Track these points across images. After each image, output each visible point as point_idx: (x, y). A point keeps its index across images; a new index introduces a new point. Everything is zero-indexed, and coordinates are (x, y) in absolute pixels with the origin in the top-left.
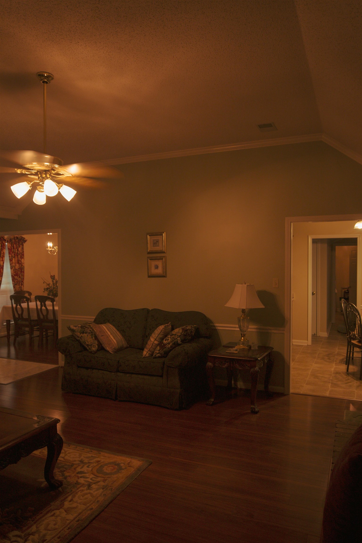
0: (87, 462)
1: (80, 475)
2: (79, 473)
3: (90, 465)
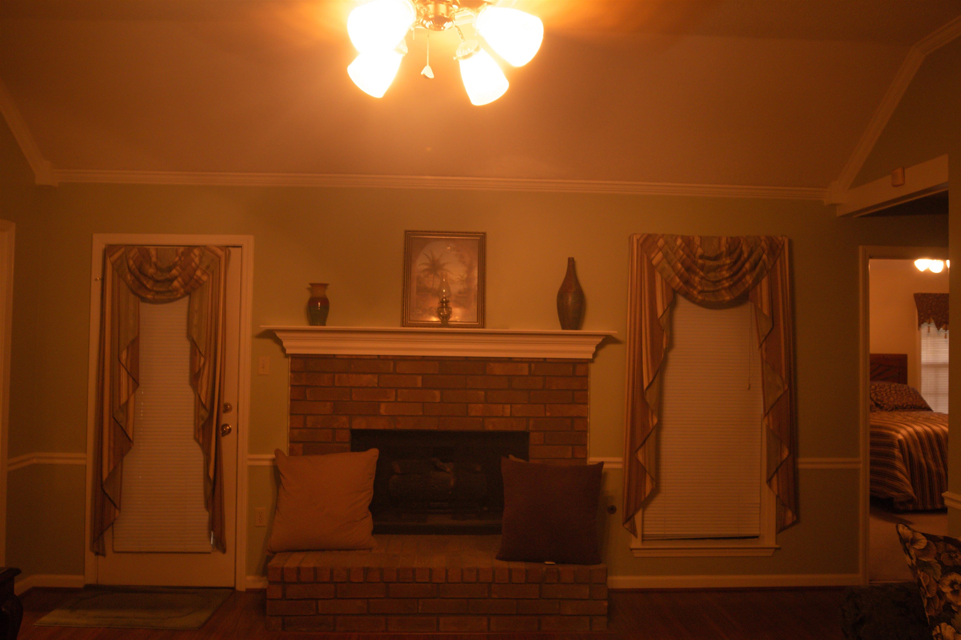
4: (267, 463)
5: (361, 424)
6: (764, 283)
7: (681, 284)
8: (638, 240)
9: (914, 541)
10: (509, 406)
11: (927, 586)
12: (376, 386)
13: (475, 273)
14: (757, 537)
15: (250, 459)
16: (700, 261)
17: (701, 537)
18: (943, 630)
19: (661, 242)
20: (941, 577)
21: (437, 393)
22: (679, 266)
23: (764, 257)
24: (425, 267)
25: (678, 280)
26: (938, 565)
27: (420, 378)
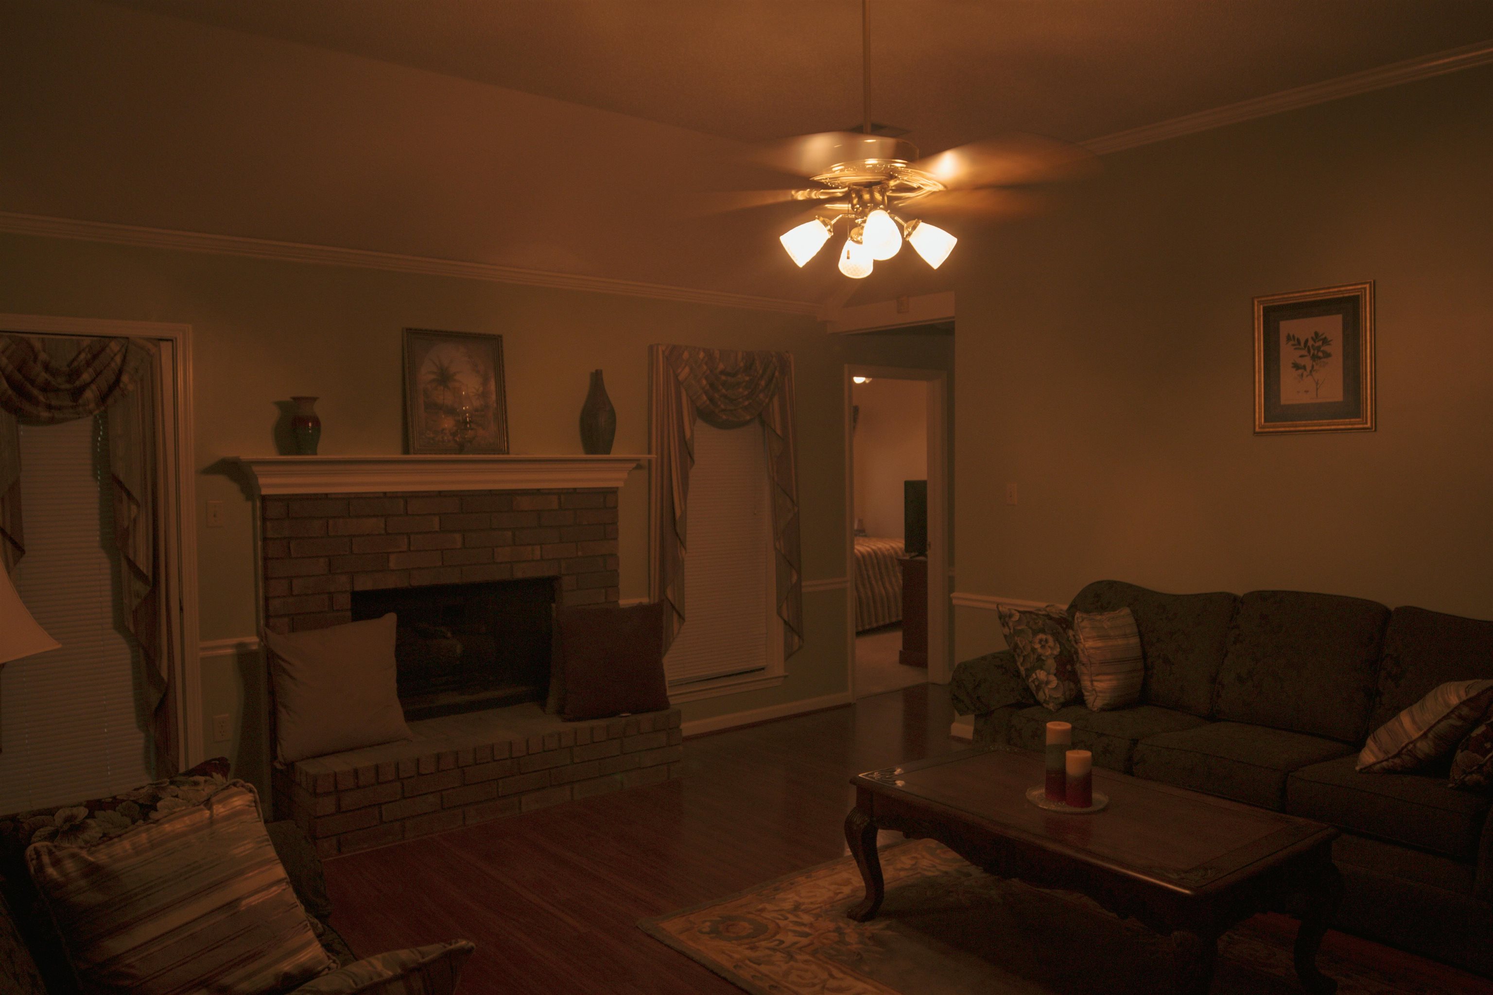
0: (778, 953)
1: (807, 930)
2: (807, 935)
3: (777, 945)
4: (229, 651)
5: (365, 584)
6: (776, 400)
7: (708, 402)
8: (663, 352)
9: (1011, 616)
10: (539, 547)
11: (1023, 647)
12: (383, 532)
13: (492, 386)
14: (763, 669)
15: (204, 649)
16: (723, 378)
17: (715, 676)
18: (1038, 675)
19: (686, 355)
20: (1032, 638)
21: (458, 537)
22: (704, 382)
23: (777, 374)
24: (432, 377)
25: (705, 398)
26: (1029, 630)
27: (436, 519)
